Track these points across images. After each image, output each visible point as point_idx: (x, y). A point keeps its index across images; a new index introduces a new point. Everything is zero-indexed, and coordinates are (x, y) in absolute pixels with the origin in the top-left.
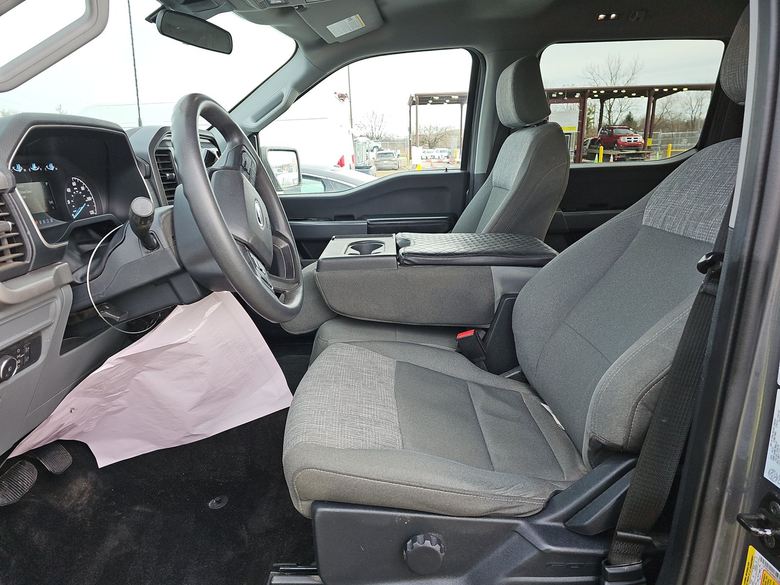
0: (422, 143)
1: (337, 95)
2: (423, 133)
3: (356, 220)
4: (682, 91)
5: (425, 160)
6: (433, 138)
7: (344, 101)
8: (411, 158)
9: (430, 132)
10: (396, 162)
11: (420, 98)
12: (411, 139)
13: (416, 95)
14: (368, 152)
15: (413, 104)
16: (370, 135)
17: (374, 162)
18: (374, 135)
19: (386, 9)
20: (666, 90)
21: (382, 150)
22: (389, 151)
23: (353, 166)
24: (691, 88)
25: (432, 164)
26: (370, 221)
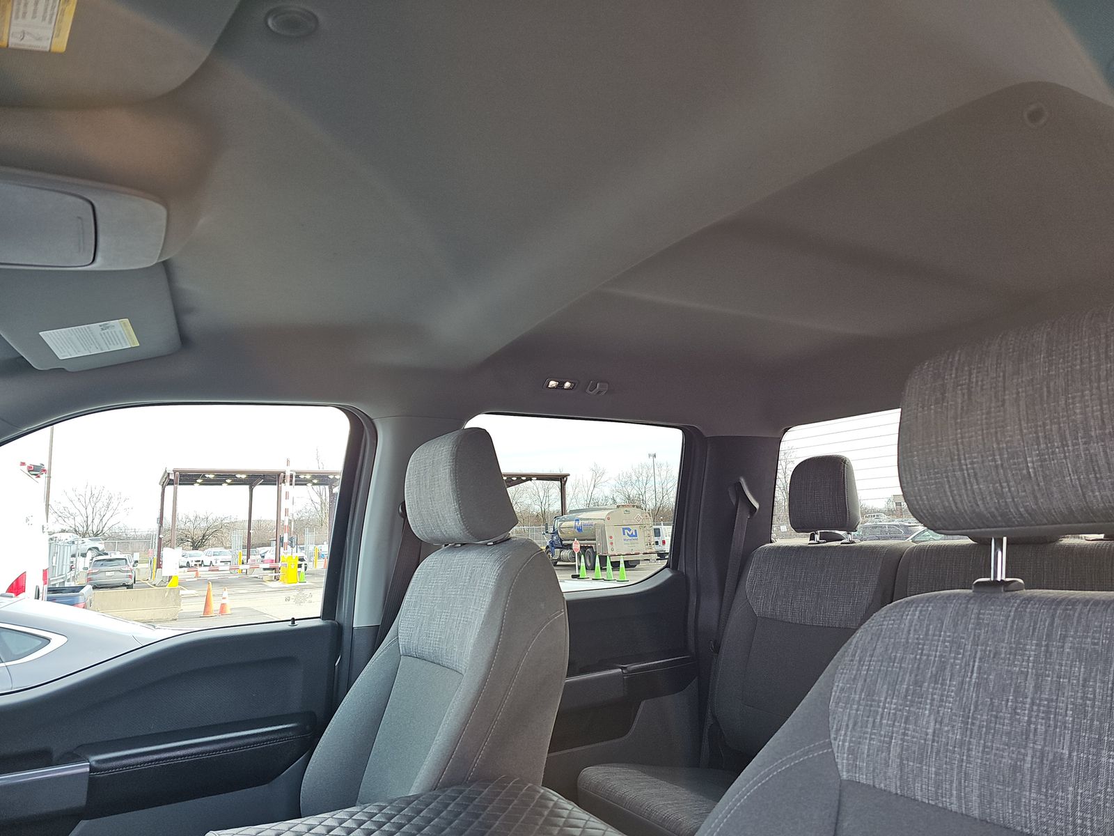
0: (181, 541)
1: (25, 468)
2: (183, 526)
3: (57, 764)
4: (531, 480)
5: (186, 569)
6: (200, 533)
7: (39, 477)
8: (159, 566)
9: (196, 524)
10: (130, 574)
11: (181, 475)
12: (161, 536)
13: (175, 472)
14: (74, 559)
15: (169, 484)
16: (81, 529)
17: (85, 574)
18: (90, 528)
19: (192, 322)
20: (514, 479)
21: (107, 554)
22: (118, 555)
23: (44, 589)
24: (541, 477)
25: (197, 574)
26: (98, 761)
